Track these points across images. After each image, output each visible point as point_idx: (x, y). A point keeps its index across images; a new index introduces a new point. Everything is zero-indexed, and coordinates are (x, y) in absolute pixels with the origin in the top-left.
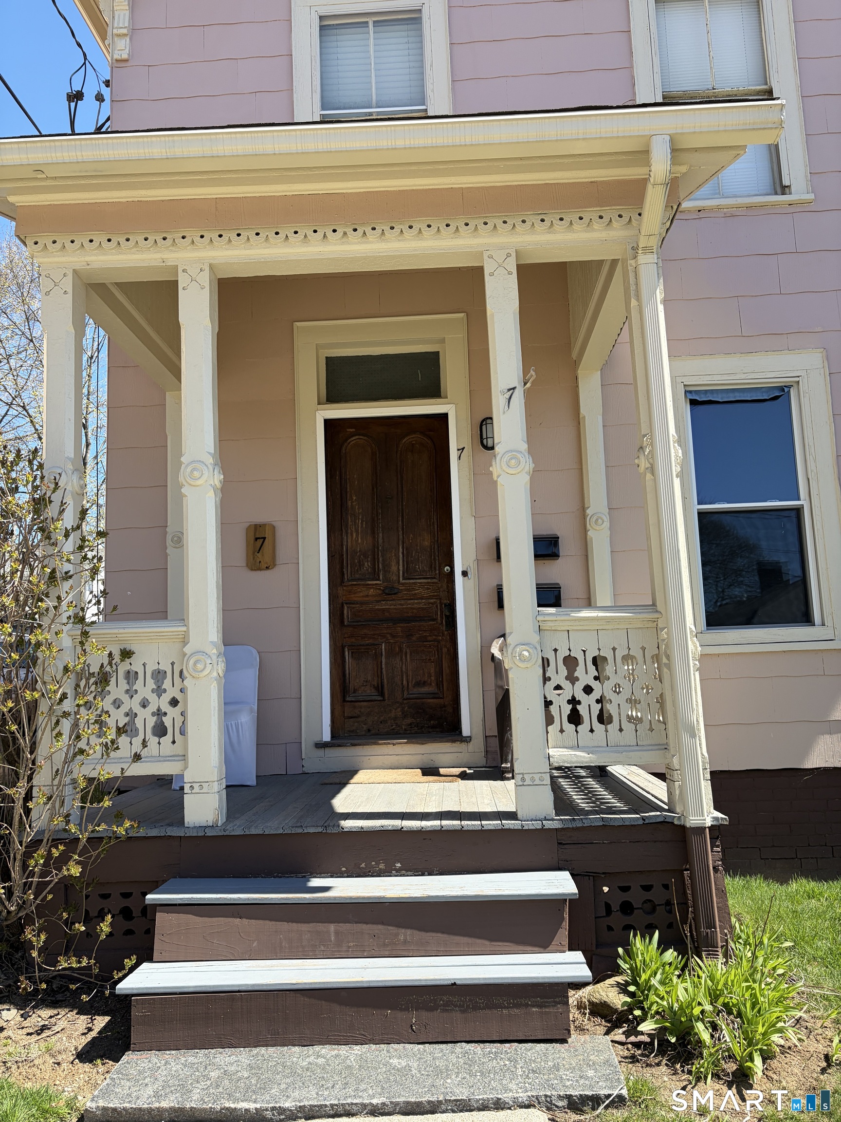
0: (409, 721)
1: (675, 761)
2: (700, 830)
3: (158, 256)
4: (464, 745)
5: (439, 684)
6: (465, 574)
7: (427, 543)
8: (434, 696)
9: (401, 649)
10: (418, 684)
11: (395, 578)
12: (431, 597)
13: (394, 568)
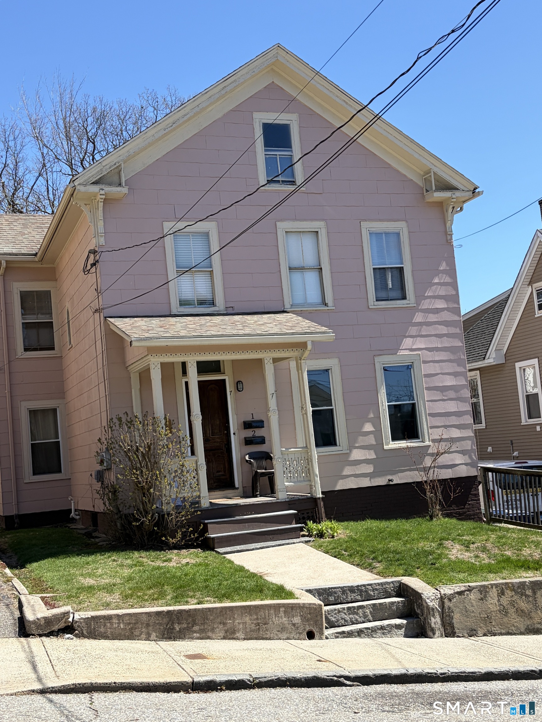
0: (216, 484)
1: (313, 484)
2: (319, 498)
3: (183, 359)
4: (236, 490)
5: (225, 472)
6: (234, 434)
7: (218, 423)
8: (223, 475)
9: (212, 460)
10: (218, 472)
11: (209, 435)
12: (221, 442)
13: (208, 432)
